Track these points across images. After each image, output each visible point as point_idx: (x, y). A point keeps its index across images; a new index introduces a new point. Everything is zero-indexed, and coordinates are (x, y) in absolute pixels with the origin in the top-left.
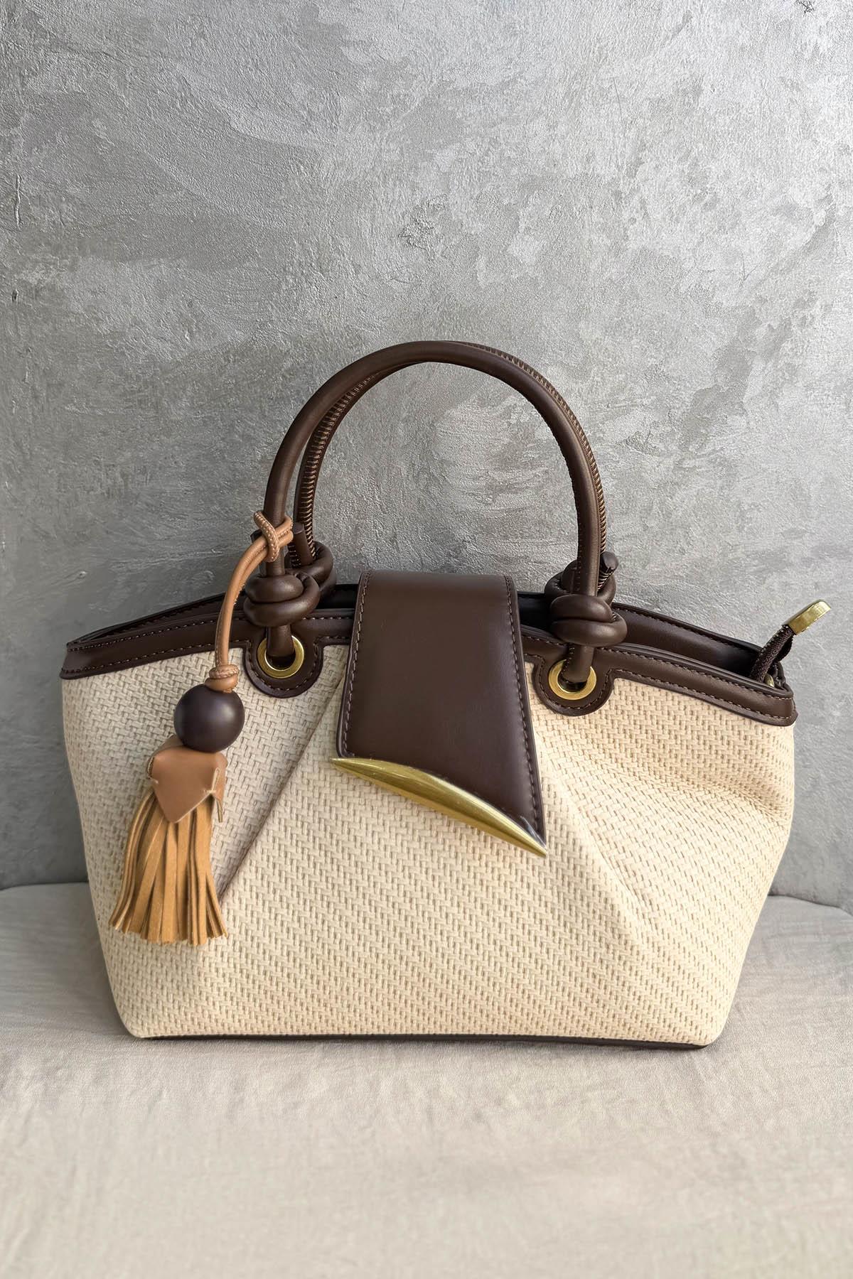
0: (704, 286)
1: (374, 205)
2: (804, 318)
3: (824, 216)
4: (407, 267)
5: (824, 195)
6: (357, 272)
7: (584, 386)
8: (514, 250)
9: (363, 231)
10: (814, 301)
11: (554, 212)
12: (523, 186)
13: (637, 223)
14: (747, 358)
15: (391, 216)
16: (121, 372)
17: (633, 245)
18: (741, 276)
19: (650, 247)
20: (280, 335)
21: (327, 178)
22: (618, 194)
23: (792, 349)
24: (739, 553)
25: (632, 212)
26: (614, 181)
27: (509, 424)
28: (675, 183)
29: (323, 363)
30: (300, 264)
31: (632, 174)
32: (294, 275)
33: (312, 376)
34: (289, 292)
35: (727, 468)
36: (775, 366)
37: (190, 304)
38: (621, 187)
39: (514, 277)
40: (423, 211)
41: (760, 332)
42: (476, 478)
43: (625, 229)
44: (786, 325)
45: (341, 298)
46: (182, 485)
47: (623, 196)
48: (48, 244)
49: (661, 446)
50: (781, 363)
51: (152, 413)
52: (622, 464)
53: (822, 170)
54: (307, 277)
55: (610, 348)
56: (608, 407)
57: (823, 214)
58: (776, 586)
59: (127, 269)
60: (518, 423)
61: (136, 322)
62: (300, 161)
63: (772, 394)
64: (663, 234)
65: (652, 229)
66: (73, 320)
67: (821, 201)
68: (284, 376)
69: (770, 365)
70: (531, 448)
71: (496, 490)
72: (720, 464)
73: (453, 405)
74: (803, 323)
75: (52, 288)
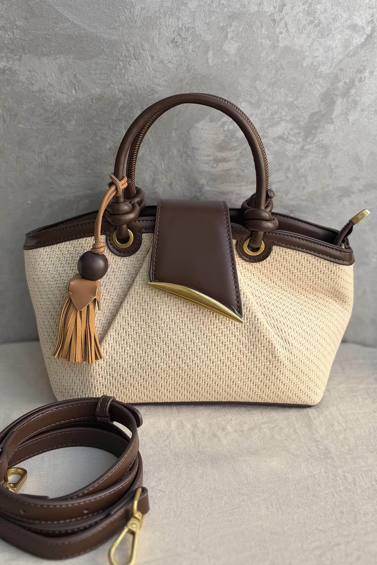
0: (315, 63)
1: (160, 27)
2: (361, 78)
3: (370, 30)
4: (176, 56)
5: (370, 19)
6: (152, 59)
7: (259, 112)
8: (226, 47)
9: (155, 40)
10: (365, 70)
11: (244, 29)
12: (230, 17)
13: (283, 34)
14: (334, 97)
15: (168, 32)
16: (44, 109)
17: (281, 45)
18: (332, 59)
19: (289, 45)
20: (117, 90)
21: (137, 15)
22: (274, 21)
23: (355, 93)
24: (330, 188)
25: (281, 29)
26: (272, 14)
27: (224, 130)
28: (301, 15)
29: (137, 103)
30: (126, 56)
31: (281, 11)
32: (123, 61)
33: (132, 109)
34: (121, 69)
35: (325, 149)
36: (347, 100)
37: (75, 76)
38: (275, 17)
39: (226, 60)
40: (182, 30)
41: (341, 85)
42: (208, 156)
43: (278, 37)
44: (352, 81)
45: (145, 72)
46: (73, 161)
47: (277, 21)
48: (8, 48)
49: (294, 140)
50: (350, 100)
51: (58, 128)
52: (276, 148)
53: (370, 7)
54: (129, 62)
55: (271, 93)
56: (270, 121)
57: (370, 28)
58: (347, 203)
59: (45, 60)
60: (228, 130)
61: (50, 85)
62: (125, 7)
63: (345, 114)
64: (295, 39)
65: (290, 37)
66: (21, 85)
67: (369, 22)
68: (119, 109)
69: (345, 100)
70: (235, 141)
71: (218, 161)
72: (322, 147)
73: (198, 121)
74: (360, 80)
75: (10, 69)
